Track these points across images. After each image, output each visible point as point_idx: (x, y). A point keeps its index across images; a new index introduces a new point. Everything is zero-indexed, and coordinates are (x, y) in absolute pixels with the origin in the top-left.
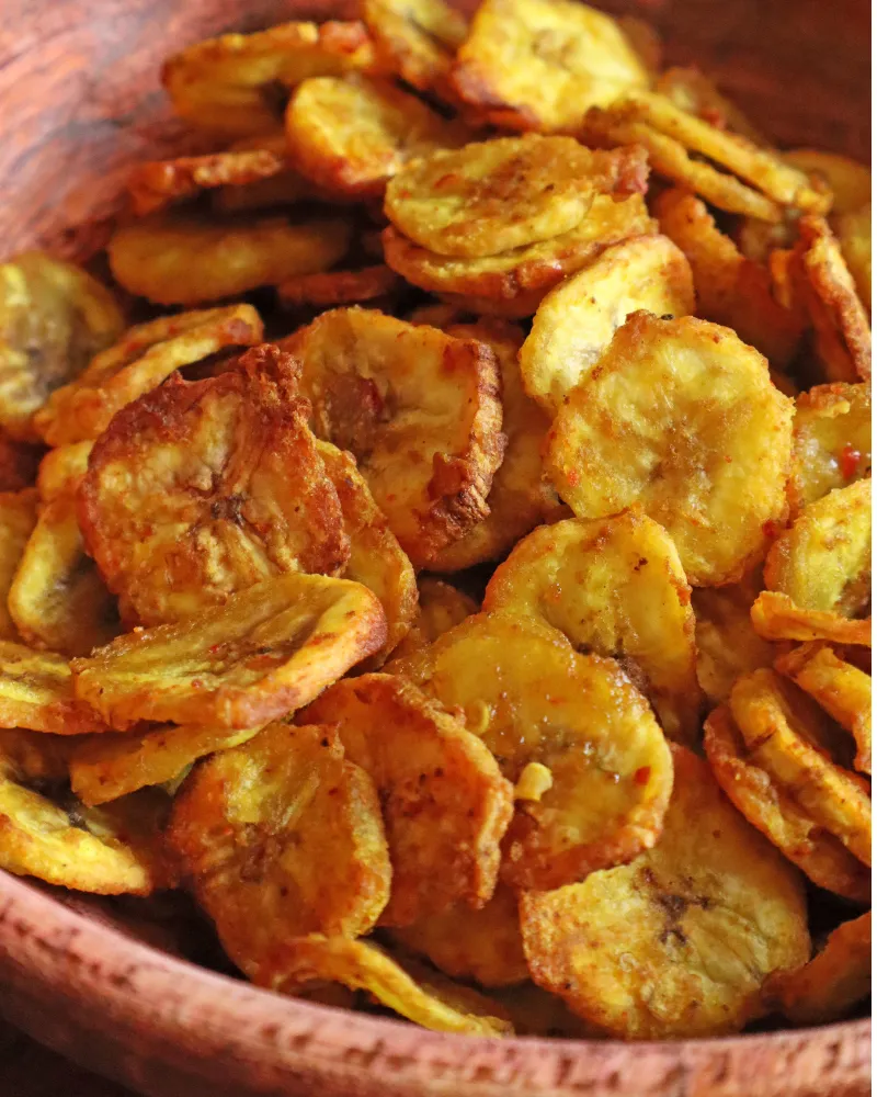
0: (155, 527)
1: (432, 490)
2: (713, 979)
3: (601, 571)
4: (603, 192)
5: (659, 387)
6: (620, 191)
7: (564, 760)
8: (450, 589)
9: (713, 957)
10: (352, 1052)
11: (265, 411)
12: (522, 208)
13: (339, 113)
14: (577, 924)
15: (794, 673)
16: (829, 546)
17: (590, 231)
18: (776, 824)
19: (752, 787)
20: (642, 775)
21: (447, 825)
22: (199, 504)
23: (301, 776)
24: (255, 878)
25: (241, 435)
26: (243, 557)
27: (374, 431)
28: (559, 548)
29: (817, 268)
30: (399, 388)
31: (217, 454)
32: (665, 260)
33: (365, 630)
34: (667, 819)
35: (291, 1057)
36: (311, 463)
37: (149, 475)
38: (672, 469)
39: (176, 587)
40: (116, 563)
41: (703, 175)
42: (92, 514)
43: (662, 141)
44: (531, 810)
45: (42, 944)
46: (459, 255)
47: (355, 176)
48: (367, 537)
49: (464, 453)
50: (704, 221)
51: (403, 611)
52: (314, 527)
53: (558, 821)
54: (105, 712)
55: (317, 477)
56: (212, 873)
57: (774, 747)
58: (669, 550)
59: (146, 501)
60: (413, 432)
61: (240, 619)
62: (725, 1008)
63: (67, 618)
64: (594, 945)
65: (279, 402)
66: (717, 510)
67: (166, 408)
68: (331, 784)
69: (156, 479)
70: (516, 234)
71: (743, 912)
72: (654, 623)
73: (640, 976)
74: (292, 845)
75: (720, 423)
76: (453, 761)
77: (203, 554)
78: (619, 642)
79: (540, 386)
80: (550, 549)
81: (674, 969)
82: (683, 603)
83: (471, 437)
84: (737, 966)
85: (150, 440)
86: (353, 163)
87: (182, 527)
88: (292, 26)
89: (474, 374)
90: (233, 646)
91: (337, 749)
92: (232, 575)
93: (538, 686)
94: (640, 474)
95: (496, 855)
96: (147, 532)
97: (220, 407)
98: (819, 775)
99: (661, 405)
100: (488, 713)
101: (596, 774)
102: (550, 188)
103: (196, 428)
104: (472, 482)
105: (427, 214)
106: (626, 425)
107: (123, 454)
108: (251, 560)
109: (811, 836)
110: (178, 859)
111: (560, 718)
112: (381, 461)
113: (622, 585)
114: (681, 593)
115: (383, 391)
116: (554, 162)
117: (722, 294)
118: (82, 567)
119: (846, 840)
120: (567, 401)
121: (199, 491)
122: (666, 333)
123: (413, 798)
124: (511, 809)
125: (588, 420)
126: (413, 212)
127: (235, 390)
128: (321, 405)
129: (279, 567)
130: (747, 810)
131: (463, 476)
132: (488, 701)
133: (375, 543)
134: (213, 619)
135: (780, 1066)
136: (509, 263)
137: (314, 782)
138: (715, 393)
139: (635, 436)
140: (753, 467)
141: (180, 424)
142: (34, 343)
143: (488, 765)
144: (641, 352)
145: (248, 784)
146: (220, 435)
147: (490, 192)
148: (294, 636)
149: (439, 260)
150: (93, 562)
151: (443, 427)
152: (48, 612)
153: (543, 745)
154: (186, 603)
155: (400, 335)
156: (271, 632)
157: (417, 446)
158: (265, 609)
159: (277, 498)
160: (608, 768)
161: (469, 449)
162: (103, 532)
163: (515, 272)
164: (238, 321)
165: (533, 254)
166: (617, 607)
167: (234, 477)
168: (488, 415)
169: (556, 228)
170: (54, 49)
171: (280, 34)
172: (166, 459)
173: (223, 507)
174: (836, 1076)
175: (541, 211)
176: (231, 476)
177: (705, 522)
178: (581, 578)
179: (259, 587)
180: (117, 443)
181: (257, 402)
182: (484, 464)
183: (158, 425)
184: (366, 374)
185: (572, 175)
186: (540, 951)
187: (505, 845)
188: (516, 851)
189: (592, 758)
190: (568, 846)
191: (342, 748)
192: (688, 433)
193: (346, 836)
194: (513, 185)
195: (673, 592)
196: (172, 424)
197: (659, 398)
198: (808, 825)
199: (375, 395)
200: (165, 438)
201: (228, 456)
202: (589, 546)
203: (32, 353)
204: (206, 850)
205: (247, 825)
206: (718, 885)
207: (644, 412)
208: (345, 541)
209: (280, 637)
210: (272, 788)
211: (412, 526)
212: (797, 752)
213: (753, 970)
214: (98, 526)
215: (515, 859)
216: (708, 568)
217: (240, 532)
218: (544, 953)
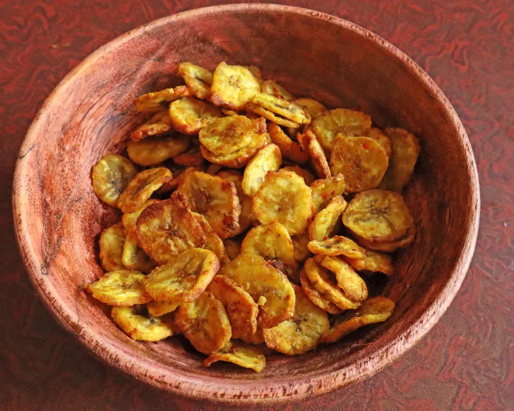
0: (156, 239)
1: (224, 222)
2: (309, 337)
3: (270, 238)
4: (256, 133)
5: (278, 189)
6: (260, 132)
7: (269, 295)
8: (231, 242)
9: (308, 332)
10: (235, 396)
11: (180, 209)
12: (236, 140)
13: (182, 110)
14: (276, 332)
15: (321, 262)
16: (323, 223)
17: (254, 144)
18: (321, 303)
19: (314, 296)
20: (288, 297)
21: (243, 315)
22: (167, 233)
23: (205, 305)
24: (199, 331)
25: (174, 214)
26: (179, 244)
27: (207, 206)
28: (258, 234)
29: (312, 149)
30: (211, 193)
31: (169, 220)
32: (274, 149)
33: (214, 266)
34: (296, 308)
35: (221, 399)
36: (193, 220)
37: (152, 227)
38: (283, 209)
39: (164, 253)
40: (148, 249)
41: (280, 120)
42: (140, 237)
43: (268, 113)
44: (262, 308)
45: (156, 380)
46: (221, 155)
47: (190, 129)
48: (209, 235)
49: (231, 212)
50: (281, 132)
51: (222, 253)
52: (197, 236)
53: (270, 310)
54: (154, 298)
55: (195, 224)
56: (187, 330)
57: (318, 285)
58: (285, 231)
59: (153, 233)
60: (217, 205)
61: (182, 262)
62: (312, 343)
63: (137, 262)
64: (281, 336)
65: (183, 206)
66: (295, 217)
67: (153, 209)
68: (212, 306)
69: (154, 227)
70: (235, 148)
71: (314, 321)
72: (284, 249)
73: (292, 341)
74: (206, 323)
75: (294, 197)
76: (242, 299)
77: (169, 245)
78: (276, 254)
79: (248, 192)
80: (256, 234)
81: (300, 337)
82: (290, 244)
83: (233, 208)
84: (314, 333)
85: (151, 218)
86: (189, 126)
87: (163, 239)
88: (167, 89)
89: (231, 190)
90: (182, 272)
91: (213, 297)
92: (177, 249)
93: (260, 277)
94: (276, 211)
95: (256, 322)
96: (154, 241)
97: (168, 208)
98: (330, 291)
99: (279, 194)
100: (248, 285)
101: (277, 297)
102: (242, 134)
103: (162, 214)
104: (234, 221)
105: (211, 142)
106: (271, 200)
107: (144, 222)
108: (182, 245)
109: (329, 304)
110: (178, 327)
111: (266, 284)
112: (210, 213)
113: (274, 241)
114: (290, 242)
115: (207, 194)
116: (242, 125)
117: (288, 151)
118: (138, 249)
119: (337, 305)
120: (255, 196)
121: (165, 230)
122: (278, 176)
123: (233, 308)
124: (258, 310)
125: (261, 199)
126: (207, 142)
127: (171, 204)
128: (192, 199)
129: (189, 246)
130: (313, 301)
131: (232, 219)
132: (248, 282)
133: (212, 236)
134: (175, 262)
135: (333, 381)
136: (235, 155)
137: (208, 306)
138: (292, 190)
139: (274, 202)
140: (303, 206)
141: (158, 213)
142: (113, 180)
143: (251, 300)
144: (273, 181)
145: (192, 308)
146: (169, 215)
147: (227, 135)
148: (197, 269)
149: (217, 157)
150: (141, 248)
151: (225, 204)
152: (132, 261)
153: (263, 291)
154: (167, 257)
155: (210, 180)
156: (192, 267)
157: (218, 209)
158: (188, 259)
159: (186, 230)
160: (279, 296)
161: (232, 211)
162: (143, 242)
163: (236, 160)
164: (166, 177)
165: (240, 153)
166: (274, 246)
167: (174, 225)
168: (236, 201)
169: (245, 145)
170: (104, 99)
171: (164, 92)
172: (156, 222)
173: (172, 233)
174: (346, 381)
175: (241, 142)
176: (173, 225)
177: (293, 221)
178: (264, 240)
179: (185, 252)
180: (143, 219)
181: (177, 207)
182: (236, 214)
183: (153, 214)
184: (202, 190)
185: (248, 129)
186: (269, 340)
187: (257, 319)
188: (260, 319)
189: (275, 293)
190: (272, 317)
191: (214, 297)
192: (286, 200)
193: (219, 320)
194: (232, 132)
195: (288, 242)
196: (156, 214)
197: (278, 192)
198: (328, 302)
199: (206, 196)
200: (155, 217)
201: (172, 220)
202: (266, 233)
203: (113, 183)
204: (184, 325)
205: (194, 319)
206: (308, 316)
207: (275, 196)
208: (205, 238)
209: (194, 269)
210: (198, 308)
211: (221, 231)
212: (324, 286)
213: (318, 333)
214: (142, 241)
215: (260, 321)
216: (295, 232)
217: (178, 238)
218: (270, 341)
